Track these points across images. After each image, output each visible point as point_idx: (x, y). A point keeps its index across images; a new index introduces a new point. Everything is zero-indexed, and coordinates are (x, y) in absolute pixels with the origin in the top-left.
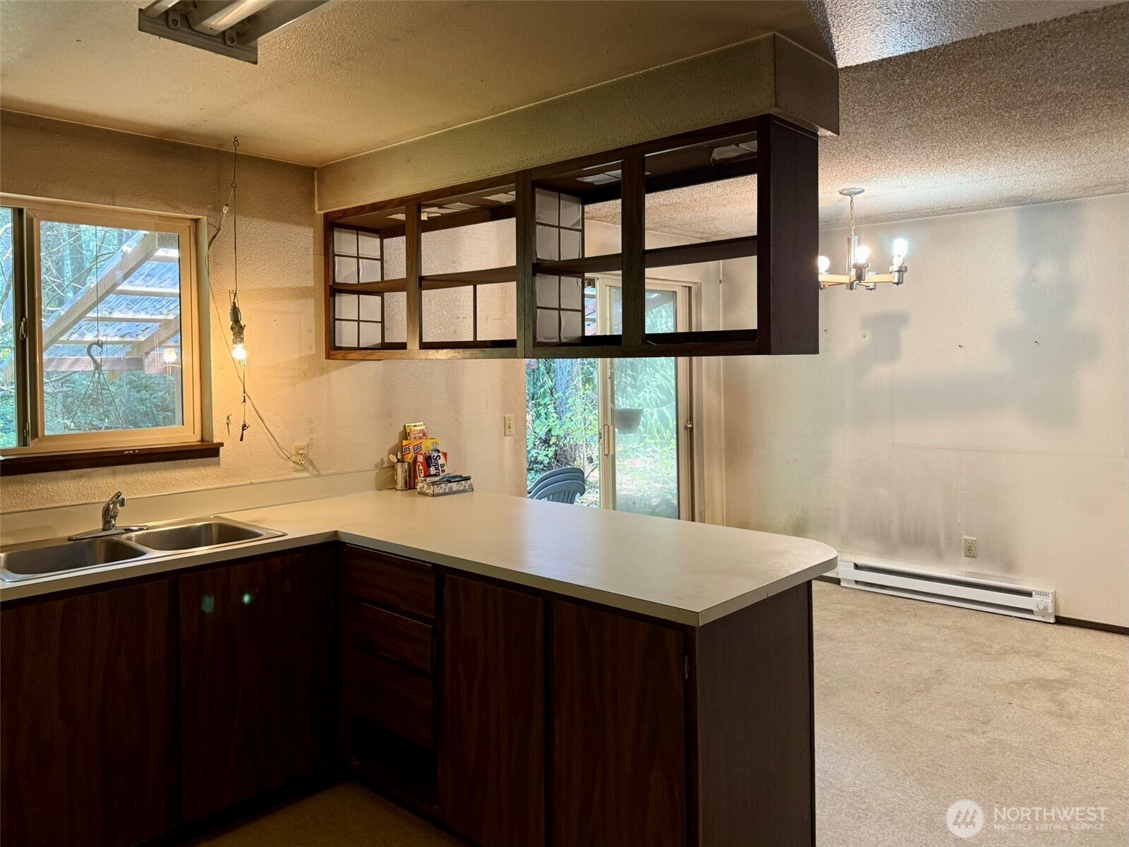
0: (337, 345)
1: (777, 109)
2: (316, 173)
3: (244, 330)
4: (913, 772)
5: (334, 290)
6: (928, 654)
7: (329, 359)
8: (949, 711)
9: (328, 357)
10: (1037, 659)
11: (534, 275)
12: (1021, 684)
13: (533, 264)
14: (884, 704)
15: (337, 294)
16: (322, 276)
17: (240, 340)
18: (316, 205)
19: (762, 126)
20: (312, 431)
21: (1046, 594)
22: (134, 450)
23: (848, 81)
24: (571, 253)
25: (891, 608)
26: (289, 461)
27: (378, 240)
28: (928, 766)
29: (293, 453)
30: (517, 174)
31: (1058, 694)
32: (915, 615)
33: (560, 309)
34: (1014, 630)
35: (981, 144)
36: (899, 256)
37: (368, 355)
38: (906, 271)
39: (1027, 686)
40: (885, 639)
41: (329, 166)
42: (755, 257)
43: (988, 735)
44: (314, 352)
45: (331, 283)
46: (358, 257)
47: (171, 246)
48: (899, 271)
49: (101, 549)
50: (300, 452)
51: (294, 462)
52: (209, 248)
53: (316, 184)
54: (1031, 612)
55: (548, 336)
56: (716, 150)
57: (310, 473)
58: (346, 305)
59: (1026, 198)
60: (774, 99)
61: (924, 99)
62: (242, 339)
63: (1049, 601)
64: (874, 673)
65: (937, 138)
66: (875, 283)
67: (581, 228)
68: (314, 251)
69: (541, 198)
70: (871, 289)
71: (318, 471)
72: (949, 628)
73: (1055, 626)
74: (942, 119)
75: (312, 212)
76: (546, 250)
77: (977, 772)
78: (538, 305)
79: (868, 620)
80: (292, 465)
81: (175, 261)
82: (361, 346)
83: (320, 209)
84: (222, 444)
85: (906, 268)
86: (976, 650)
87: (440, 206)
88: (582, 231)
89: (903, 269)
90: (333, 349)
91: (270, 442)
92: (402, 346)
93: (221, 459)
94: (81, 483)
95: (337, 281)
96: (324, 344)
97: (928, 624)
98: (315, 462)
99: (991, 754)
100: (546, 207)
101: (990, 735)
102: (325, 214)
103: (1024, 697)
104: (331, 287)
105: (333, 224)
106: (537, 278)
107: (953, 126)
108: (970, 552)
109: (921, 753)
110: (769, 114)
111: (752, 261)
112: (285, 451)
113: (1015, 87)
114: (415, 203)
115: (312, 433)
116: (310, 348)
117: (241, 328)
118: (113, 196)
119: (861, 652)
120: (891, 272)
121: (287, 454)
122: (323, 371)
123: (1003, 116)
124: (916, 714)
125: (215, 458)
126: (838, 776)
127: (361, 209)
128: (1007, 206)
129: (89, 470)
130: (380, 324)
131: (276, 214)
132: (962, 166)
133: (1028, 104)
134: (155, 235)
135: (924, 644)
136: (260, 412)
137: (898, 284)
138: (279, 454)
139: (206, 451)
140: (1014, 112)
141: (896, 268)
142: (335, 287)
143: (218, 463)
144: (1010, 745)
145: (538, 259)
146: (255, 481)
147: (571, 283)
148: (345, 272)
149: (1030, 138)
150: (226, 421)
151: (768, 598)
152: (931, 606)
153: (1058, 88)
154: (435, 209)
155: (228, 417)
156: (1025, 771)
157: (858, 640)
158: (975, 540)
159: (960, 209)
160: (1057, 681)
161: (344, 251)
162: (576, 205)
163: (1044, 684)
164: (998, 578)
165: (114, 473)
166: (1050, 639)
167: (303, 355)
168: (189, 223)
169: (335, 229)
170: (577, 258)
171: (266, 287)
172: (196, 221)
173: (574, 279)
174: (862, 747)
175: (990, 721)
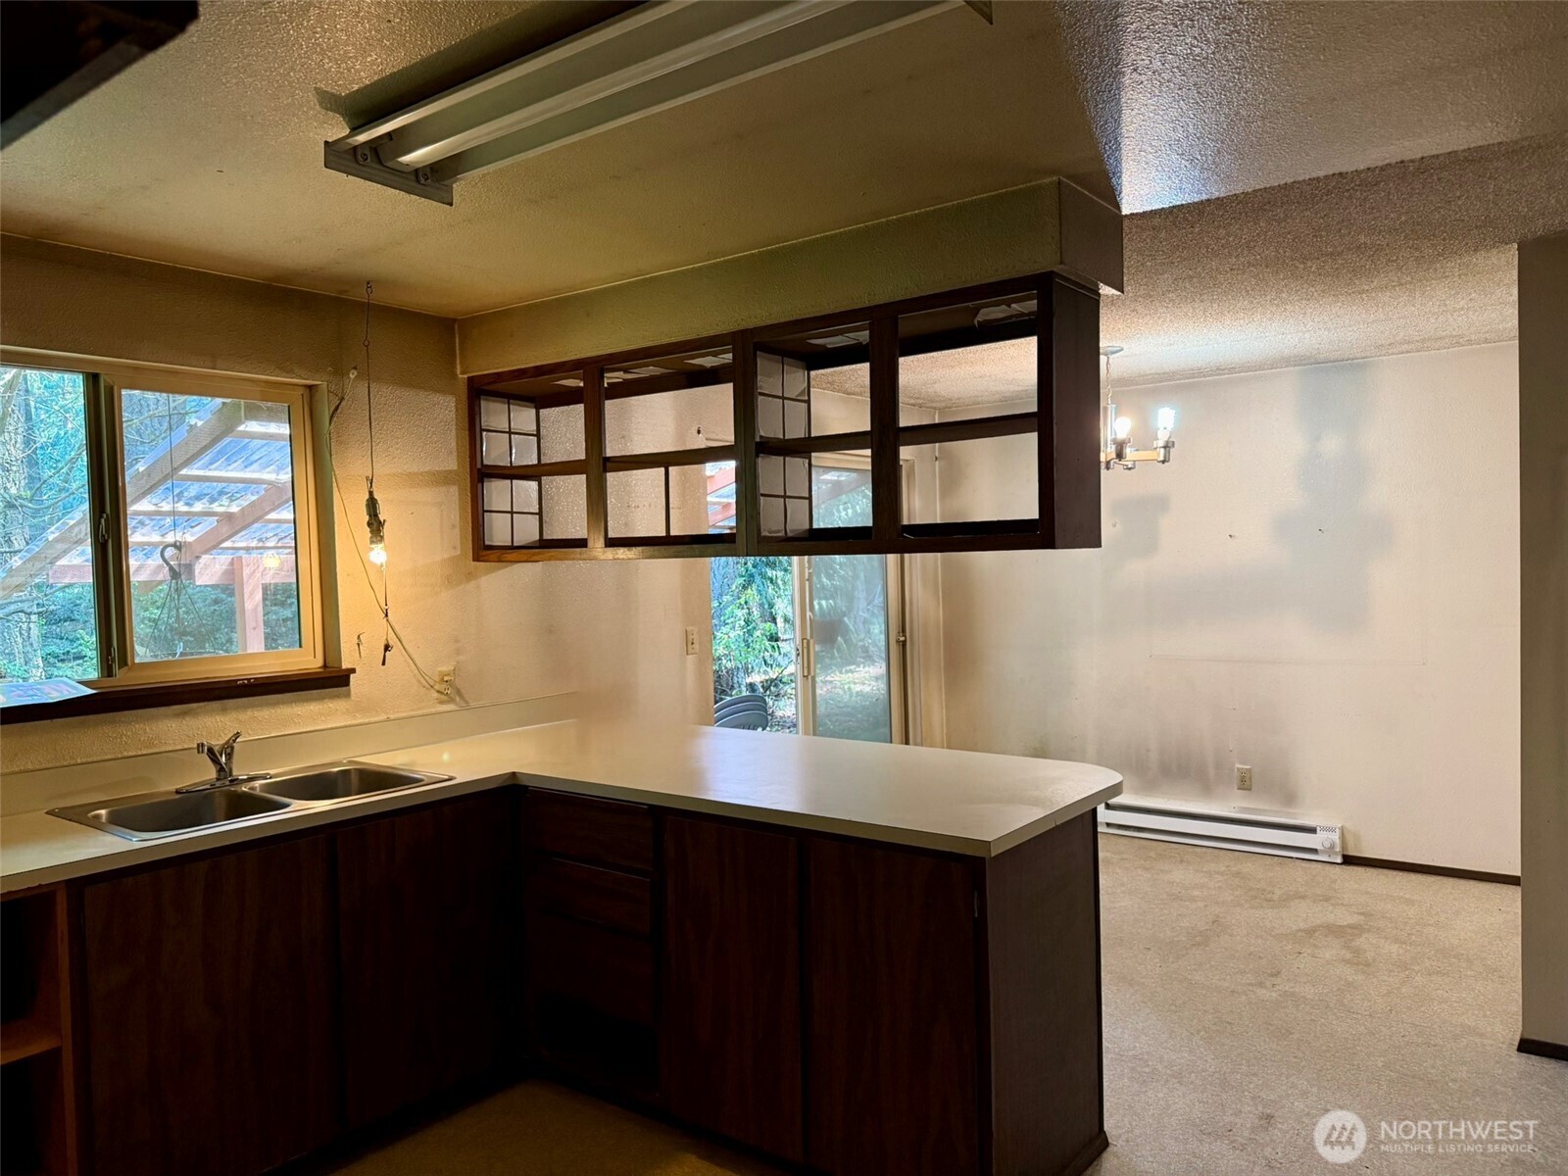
0: (487, 543)
1: (1062, 266)
2: (456, 326)
3: (385, 527)
4: (1198, 1032)
5: (482, 474)
6: (1201, 904)
7: (478, 561)
8: (1232, 965)
9: (477, 558)
10: (1326, 904)
11: (757, 456)
12: (1311, 932)
13: (757, 443)
14: (1156, 960)
15: (485, 479)
16: (467, 456)
17: (379, 538)
18: (458, 366)
19: (1042, 284)
20: (458, 652)
21: (1331, 830)
22: (249, 680)
23: (1131, 229)
24: (796, 432)
25: (1152, 854)
26: (433, 691)
27: (534, 411)
28: (1215, 1024)
29: (437, 679)
30: (734, 334)
31: (1352, 940)
32: (1182, 861)
33: (785, 497)
34: (1297, 875)
35: (1268, 297)
36: (1165, 429)
37: (534, 555)
38: (1173, 446)
39: (1317, 934)
40: (1149, 889)
41: (473, 318)
42: (1035, 435)
43: (1278, 987)
44: (459, 553)
45: (479, 466)
46: (510, 433)
47: (279, 420)
48: (1165, 447)
49: (221, 803)
50: (446, 678)
51: (438, 692)
52: (330, 424)
53: (457, 340)
54: (1314, 851)
55: (773, 529)
56: (982, 311)
57: (457, 704)
58: (497, 492)
59: (1309, 358)
60: (1058, 254)
61: (1212, 249)
62: (382, 537)
63: (1336, 837)
64: (1142, 927)
65: (1220, 290)
66: (1134, 461)
67: (806, 398)
68: (457, 425)
69: (763, 363)
70: (1130, 469)
71: (466, 702)
72: (1222, 874)
73: (1343, 866)
74: (1228, 270)
75: (454, 376)
76: (768, 427)
77: (1270, 1027)
78: (762, 492)
79: (1127, 869)
80: (436, 695)
81: (284, 440)
82: (515, 544)
83: (463, 373)
84: (353, 671)
85: (1173, 442)
86: (1256, 897)
87: (626, 371)
88: (808, 402)
89: (1170, 445)
90: (483, 550)
91: (409, 666)
92: (582, 543)
93: (352, 689)
94: (184, 722)
95: (486, 462)
96: (470, 542)
97: (1197, 871)
98: (463, 691)
99: (1284, 1008)
100: (771, 377)
101: (1280, 987)
102: (468, 378)
103: (1315, 945)
104: (479, 470)
105: (480, 391)
106: (760, 459)
107: (1239, 277)
108: (1245, 783)
109: (1205, 1011)
110: (1052, 272)
111: (1033, 438)
112: (427, 678)
113: (1316, 236)
114: (593, 367)
115: (458, 654)
116: (455, 548)
117: (381, 524)
118: (213, 358)
119: (1124, 904)
120: (1156, 448)
121: (430, 681)
122: (470, 576)
123: (1297, 267)
124: (1195, 970)
125: (344, 688)
126: (1115, 1040)
127: (521, 373)
128: (1286, 366)
129: (194, 705)
130: (537, 517)
131: (407, 380)
132: (1242, 321)
133: (1327, 255)
134: (239, 405)
135: (1196, 893)
136: (397, 629)
137: (1163, 462)
138: (419, 681)
139: (332, 679)
140: (1309, 264)
141: (1161, 443)
142: (484, 471)
143: (348, 695)
144: (1304, 997)
145: (761, 437)
146: (392, 717)
147: (796, 463)
148: (494, 451)
149: (1323, 291)
150: (357, 641)
151: (1057, 827)
152: (1199, 850)
153: (1362, 239)
154: (620, 374)
155: (359, 636)
156: (1323, 1024)
157: (1119, 891)
158: (1250, 769)
159: (1232, 370)
160: (1350, 926)
161: (492, 424)
162: (801, 371)
163: (1334, 930)
164: (1276, 813)
165: (224, 710)
166: (1339, 881)
167: (446, 556)
168: (301, 391)
169: (482, 397)
170: (803, 436)
171: (399, 471)
172: (310, 388)
173: (800, 460)
174: (1137, 1008)
175: (1279, 973)
